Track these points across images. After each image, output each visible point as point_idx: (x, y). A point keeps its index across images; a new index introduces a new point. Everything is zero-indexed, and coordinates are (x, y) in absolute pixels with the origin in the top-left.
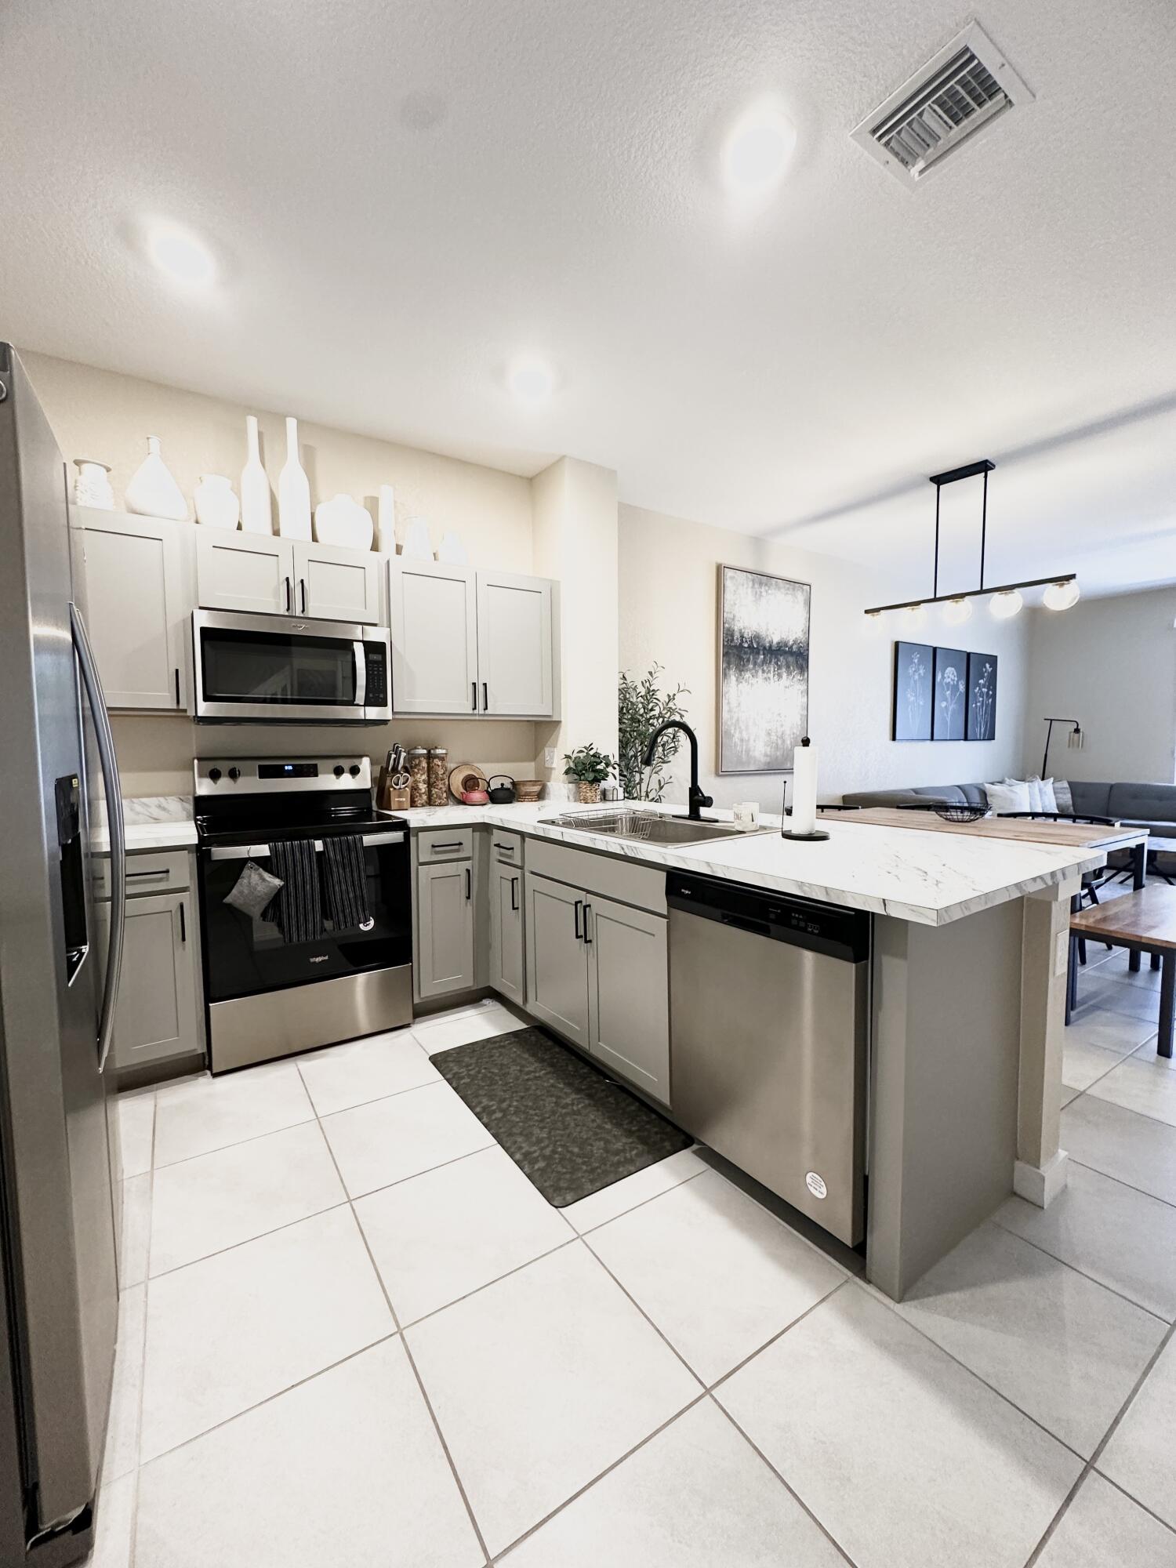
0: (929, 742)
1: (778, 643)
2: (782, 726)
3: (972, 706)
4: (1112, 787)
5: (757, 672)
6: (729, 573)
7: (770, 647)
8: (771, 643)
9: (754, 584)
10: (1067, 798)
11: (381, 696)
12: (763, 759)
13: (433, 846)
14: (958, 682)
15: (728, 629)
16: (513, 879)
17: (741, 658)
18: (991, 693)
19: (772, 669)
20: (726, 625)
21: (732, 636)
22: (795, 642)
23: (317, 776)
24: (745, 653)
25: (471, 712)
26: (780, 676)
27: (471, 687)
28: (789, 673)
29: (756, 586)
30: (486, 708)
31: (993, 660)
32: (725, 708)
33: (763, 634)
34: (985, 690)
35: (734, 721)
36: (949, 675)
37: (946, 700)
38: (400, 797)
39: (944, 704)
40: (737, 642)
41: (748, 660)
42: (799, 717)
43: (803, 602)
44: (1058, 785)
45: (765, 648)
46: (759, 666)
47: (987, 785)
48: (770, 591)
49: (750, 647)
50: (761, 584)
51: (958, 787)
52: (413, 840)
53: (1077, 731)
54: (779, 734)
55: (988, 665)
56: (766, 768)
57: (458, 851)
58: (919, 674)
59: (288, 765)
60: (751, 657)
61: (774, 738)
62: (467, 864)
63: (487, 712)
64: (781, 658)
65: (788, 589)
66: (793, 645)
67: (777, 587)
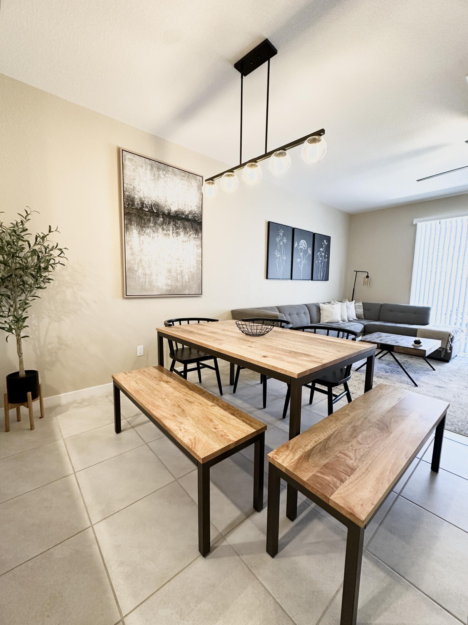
0: (290, 280)
1: (176, 212)
2: (181, 266)
3: (316, 262)
5: (157, 229)
7: (169, 213)
8: (169, 211)
9: (152, 168)
10: (361, 311)
12: (165, 288)
14: (307, 248)
15: (129, 196)
18: (326, 256)
19: (171, 228)
20: (127, 193)
21: (133, 201)
22: (190, 212)
24: (146, 215)
28: (186, 233)
29: (155, 169)
31: (328, 239)
32: (128, 252)
33: (162, 204)
34: (323, 254)
35: (137, 262)
36: (302, 244)
37: (300, 258)
39: (299, 260)
40: (138, 206)
43: (196, 188)
44: (357, 304)
45: (164, 213)
46: (159, 225)
47: (320, 304)
48: (167, 175)
49: (151, 211)
50: (159, 169)
51: (306, 305)
53: (367, 277)
54: (179, 272)
55: (325, 241)
58: (283, 242)
60: (152, 218)
61: (174, 274)
64: (179, 222)
65: (184, 176)
66: (189, 214)
67: (175, 174)
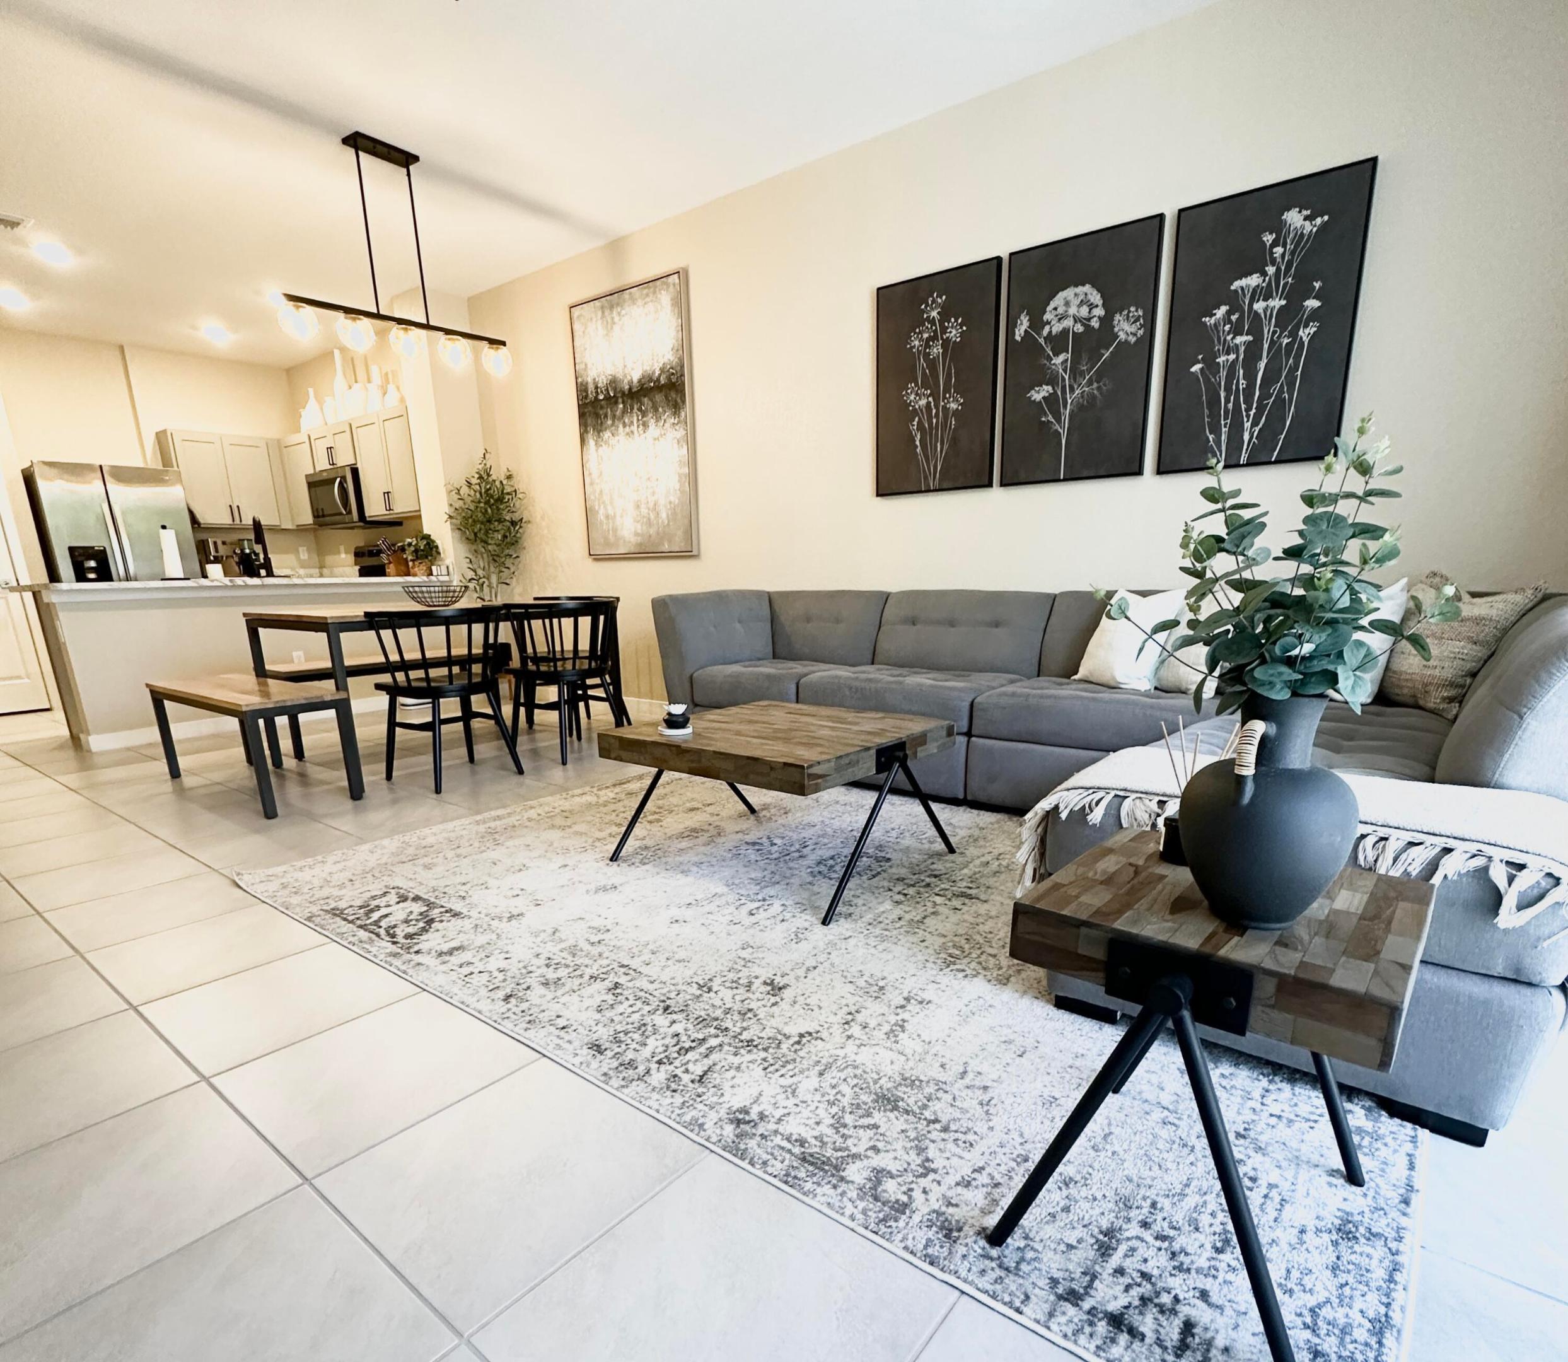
1: (640, 381)
2: (653, 494)
3: (1185, 371)
5: (617, 428)
6: (579, 311)
7: (630, 389)
8: (631, 382)
9: (603, 312)
12: (634, 540)
14: (1107, 318)
15: (582, 384)
17: (597, 416)
18: (1315, 303)
19: (635, 419)
24: (602, 408)
26: (645, 425)
27: (383, 496)
28: (657, 418)
29: (607, 312)
30: (391, 510)
33: (620, 376)
34: (1273, 304)
35: (598, 497)
36: (1066, 310)
37: (1053, 381)
39: (1040, 393)
41: (606, 416)
42: (677, 478)
48: (623, 312)
50: (612, 306)
54: (651, 505)
58: (946, 343)
60: (609, 410)
61: (644, 511)
64: (646, 400)
66: (660, 375)
67: (633, 301)
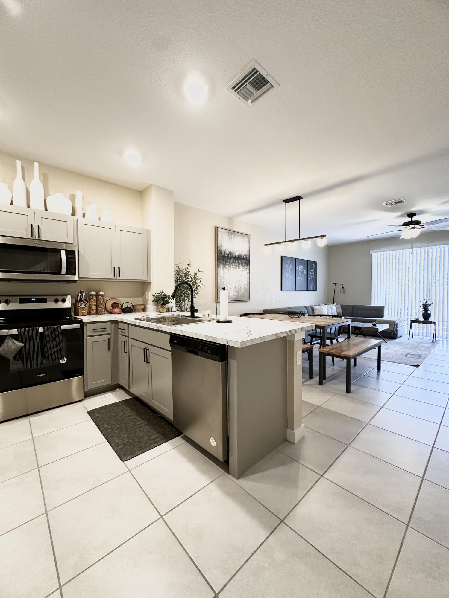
0: (294, 291)
1: (238, 255)
2: (240, 285)
3: (309, 279)
4: (353, 306)
5: (230, 265)
6: (219, 230)
7: (235, 256)
8: (236, 255)
9: (229, 234)
10: (340, 310)
11: (73, 271)
12: (233, 297)
13: (93, 329)
14: (304, 270)
15: (219, 250)
16: (125, 341)
17: (224, 260)
18: (315, 274)
19: (236, 265)
20: (219, 248)
21: (221, 252)
22: (244, 255)
23: (46, 302)
24: (226, 259)
25: (113, 278)
26: (239, 267)
27: (113, 269)
28: (243, 266)
29: (230, 235)
30: (119, 277)
31: (316, 263)
32: (219, 278)
33: (233, 252)
34: (313, 273)
35: (222, 283)
36: (301, 268)
37: (300, 276)
38: (83, 310)
39: (299, 278)
40: (223, 254)
41: (227, 261)
42: (247, 282)
43: (247, 241)
44: (337, 306)
45: (233, 257)
46: (231, 263)
47: (314, 306)
48: (235, 237)
49: (228, 256)
50: (231, 234)
51: (305, 307)
52: (85, 327)
53: (343, 287)
54: (239, 288)
55: (314, 265)
56: (234, 300)
57: (104, 331)
58: (290, 268)
59: (33, 298)
60: (228, 260)
61: (237, 289)
62: (109, 336)
63: (120, 278)
64: (240, 261)
65: (242, 236)
66: (244, 256)
67: (238, 235)
